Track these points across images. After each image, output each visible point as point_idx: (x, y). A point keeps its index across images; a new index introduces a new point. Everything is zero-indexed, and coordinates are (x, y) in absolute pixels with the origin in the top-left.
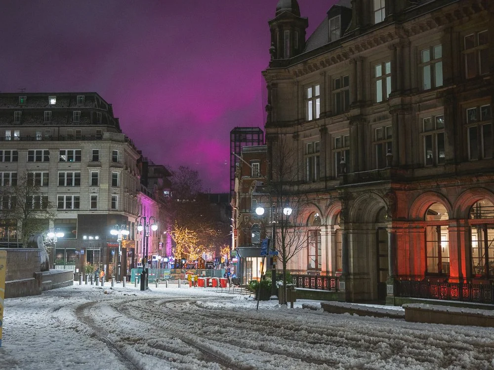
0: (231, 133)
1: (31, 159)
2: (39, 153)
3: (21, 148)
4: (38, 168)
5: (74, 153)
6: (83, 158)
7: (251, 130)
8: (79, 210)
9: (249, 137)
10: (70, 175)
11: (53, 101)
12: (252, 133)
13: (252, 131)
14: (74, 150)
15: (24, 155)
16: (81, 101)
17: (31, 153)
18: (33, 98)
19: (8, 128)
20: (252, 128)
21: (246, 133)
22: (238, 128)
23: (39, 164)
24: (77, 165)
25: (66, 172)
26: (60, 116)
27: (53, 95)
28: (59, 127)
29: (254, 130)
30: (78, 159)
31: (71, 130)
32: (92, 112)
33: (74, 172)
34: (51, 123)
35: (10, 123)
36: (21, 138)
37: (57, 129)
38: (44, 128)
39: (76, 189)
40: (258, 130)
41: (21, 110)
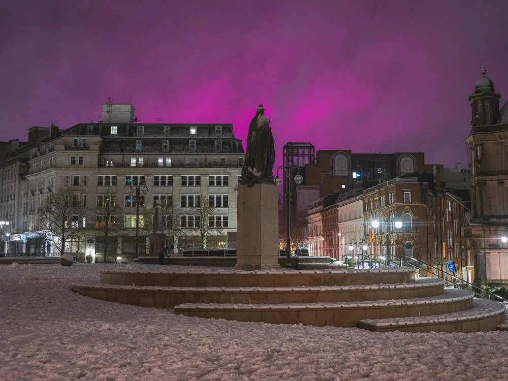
0: (284, 147)
1: (184, 184)
2: (191, 178)
3: (176, 173)
4: (190, 192)
5: (222, 178)
6: (230, 183)
7: (302, 145)
8: (228, 228)
9: (301, 151)
10: (219, 198)
11: (193, 131)
12: (304, 148)
13: (304, 147)
14: (222, 176)
15: (177, 180)
16: (219, 132)
17: (184, 178)
18: (176, 128)
19: (160, 156)
20: (304, 143)
21: (299, 148)
22: (290, 143)
23: (191, 188)
24: (225, 189)
25: (215, 195)
26: (204, 145)
27: (193, 125)
28: (206, 155)
29: (306, 145)
30: (226, 183)
31: (217, 158)
32: (232, 142)
33: (222, 195)
34: (196, 151)
35: (161, 150)
36: (173, 165)
37: (204, 156)
38: (192, 156)
39: (226, 210)
40: (309, 145)
41: (169, 139)
